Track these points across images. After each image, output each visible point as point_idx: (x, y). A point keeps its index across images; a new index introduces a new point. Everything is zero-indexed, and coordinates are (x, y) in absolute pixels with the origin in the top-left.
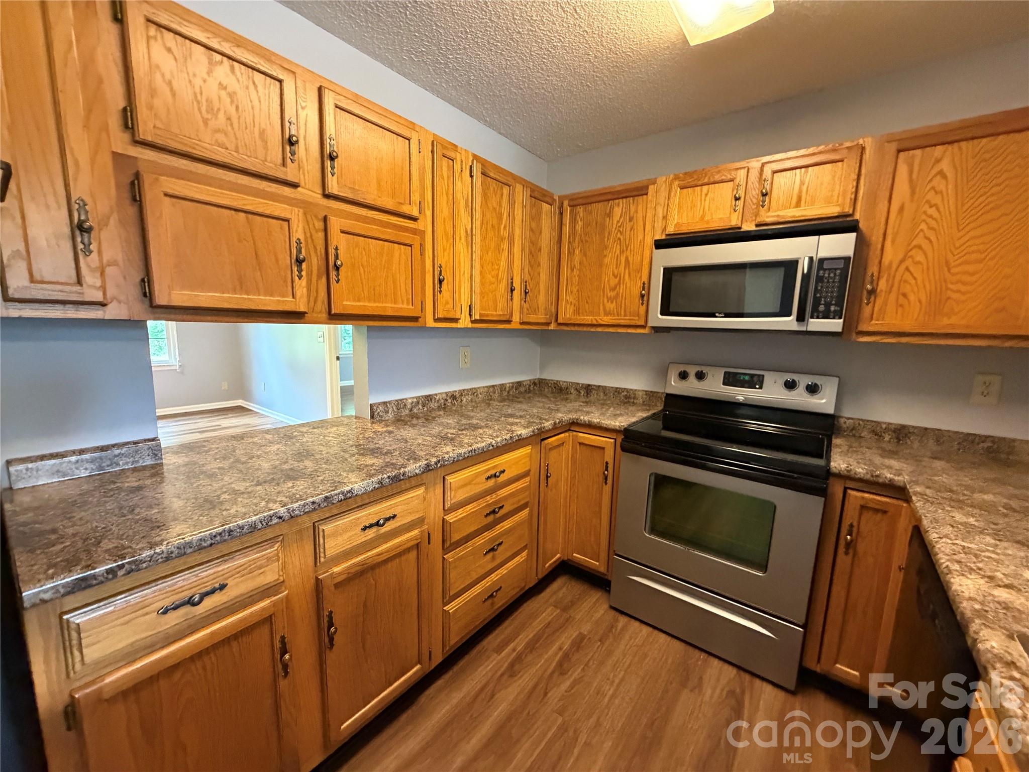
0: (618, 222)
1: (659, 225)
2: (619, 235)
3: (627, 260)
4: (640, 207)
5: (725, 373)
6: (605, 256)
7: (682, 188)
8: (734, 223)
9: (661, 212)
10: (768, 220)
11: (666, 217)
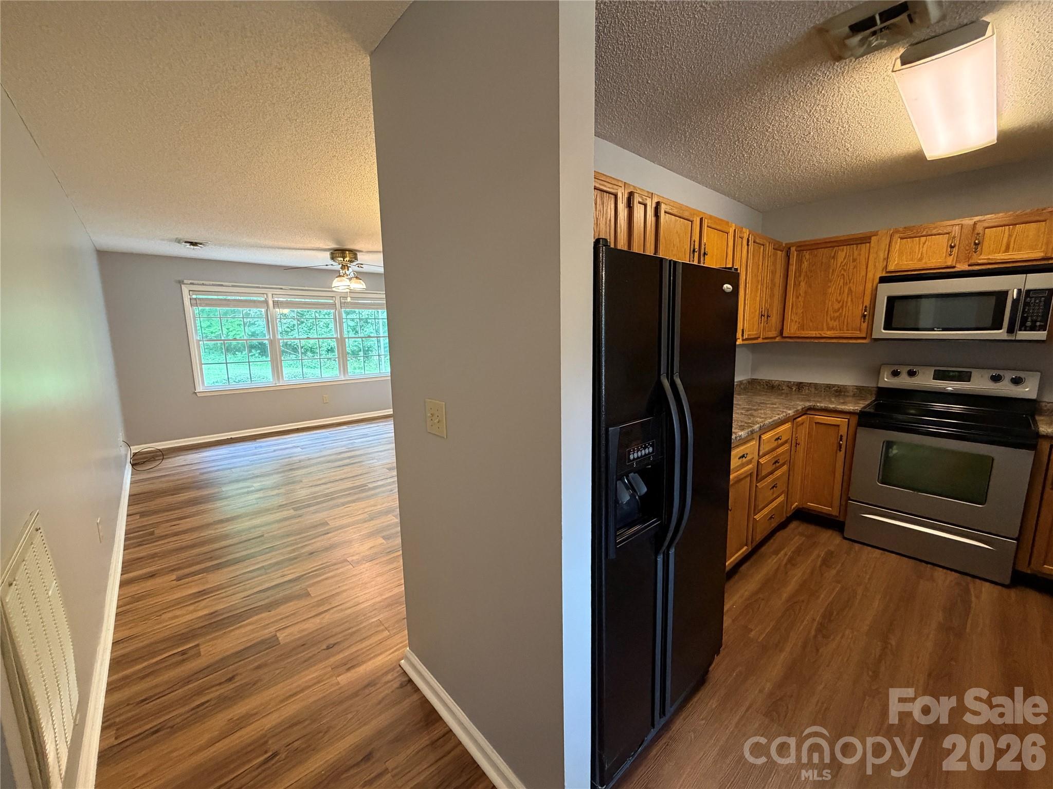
0: (842, 262)
1: (881, 265)
2: (842, 272)
3: (850, 290)
4: (863, 252)
5: (935, 371)
6: (829, 287)
7: (902, 238)
8: (949, 264)
9: (882, 255)
10: (980, 262)
11: (887, 259)
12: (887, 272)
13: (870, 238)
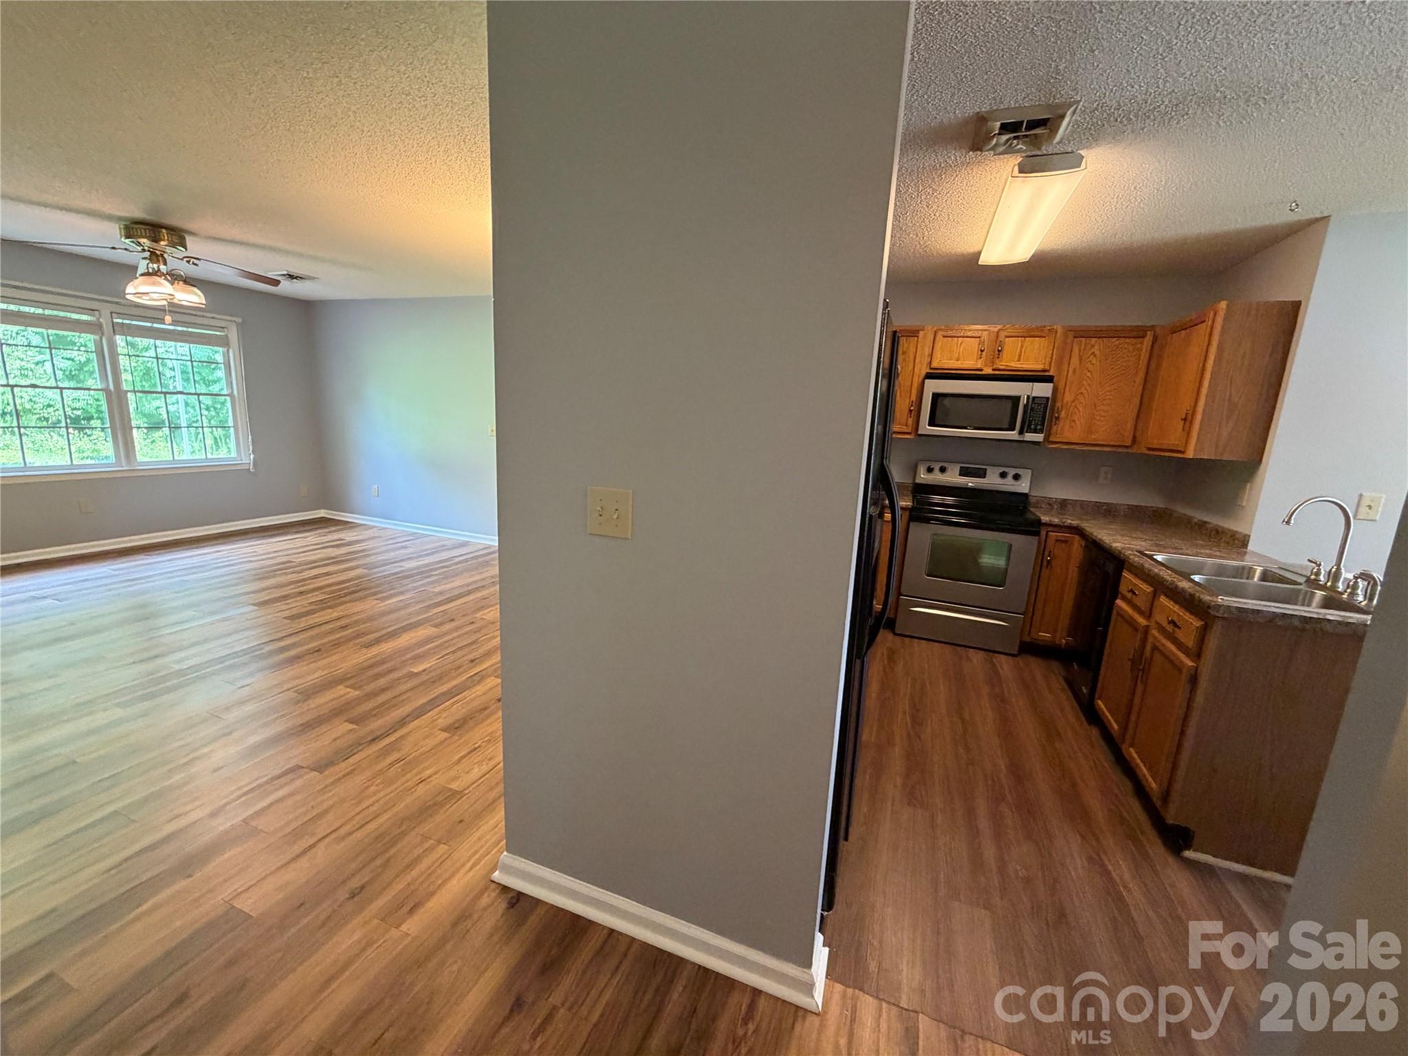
1: (927, 360)
4: (911, 345)
5: (961, 467)
7: (944, 337)
8: (979, 366)
9: (927, 351)
10: (1001, 367)
11: (931, 355)
12: (931, 369)
13: (918, 331)
